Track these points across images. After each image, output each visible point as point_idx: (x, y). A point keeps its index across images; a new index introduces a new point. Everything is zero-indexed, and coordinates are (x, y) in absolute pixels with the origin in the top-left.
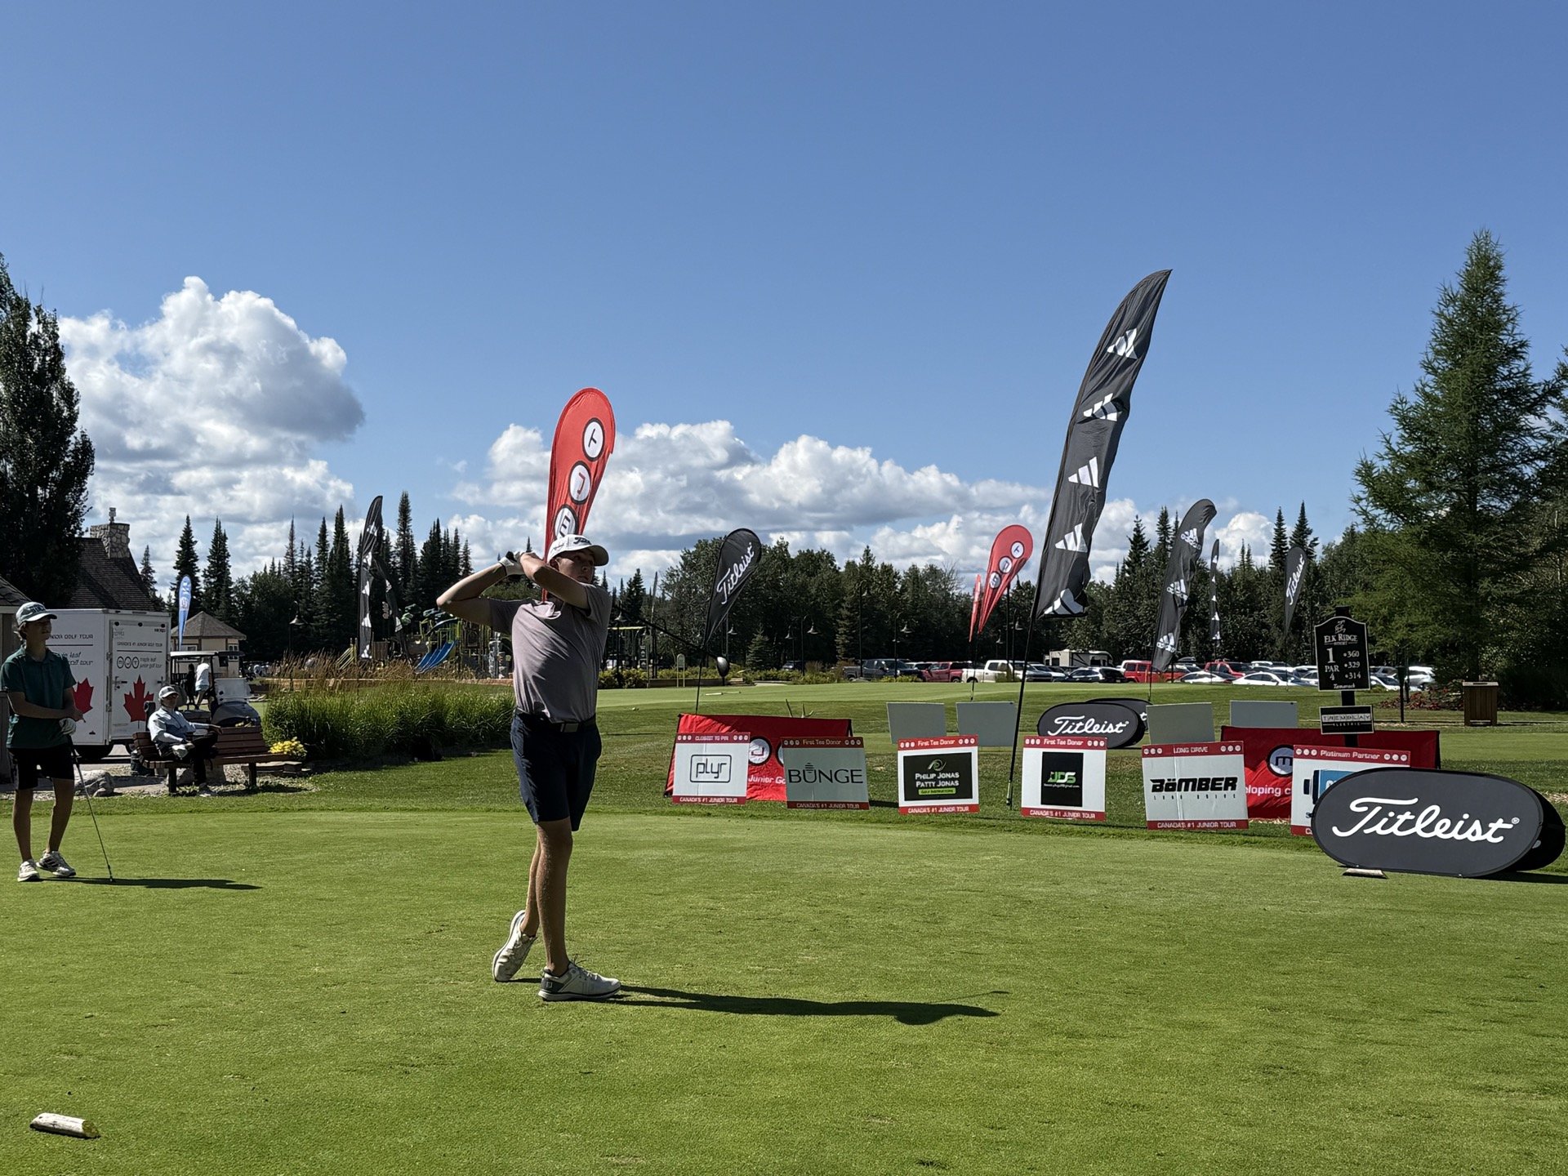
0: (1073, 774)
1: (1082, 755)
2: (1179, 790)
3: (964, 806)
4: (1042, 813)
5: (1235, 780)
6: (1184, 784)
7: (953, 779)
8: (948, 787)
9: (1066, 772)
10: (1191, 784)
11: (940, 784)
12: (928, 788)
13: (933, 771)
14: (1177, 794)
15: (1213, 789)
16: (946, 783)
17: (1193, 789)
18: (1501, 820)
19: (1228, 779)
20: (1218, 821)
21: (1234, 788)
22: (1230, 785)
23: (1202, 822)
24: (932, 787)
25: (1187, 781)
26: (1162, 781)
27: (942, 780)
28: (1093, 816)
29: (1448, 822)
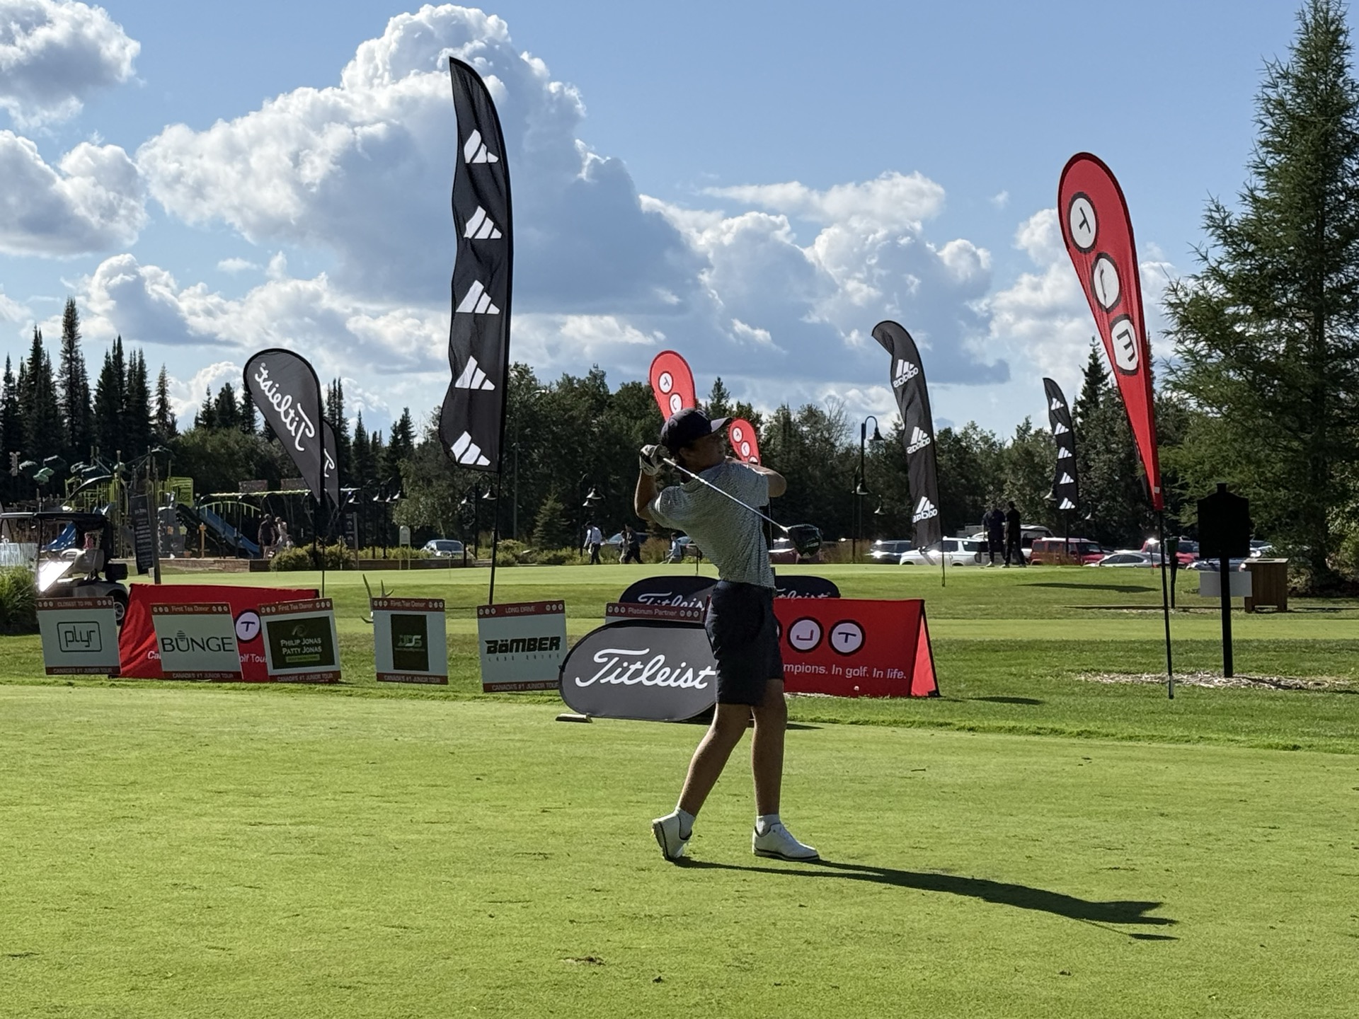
0: (419, 637)
1: (425, 616)
2: (511, 651)
3: (328, 673)
4: (394, 679)
5: (558, 639)
6: (515, 644)
7: (316, 645)
8: (311, 653)
9: (413, 635)
10: (521, 644)
11: (305, 650)
12: (294, 654)
13: (296, 637)
14: (509, 654)
15: (541, 649)
16: (312, 650)
17: (523, 650)
18: (709, 668)
19: (553, 639)
20: (545, 682)
21: (557, 648)
22: (555, 645)
24: (298, 654)
25: (518, 641)
26: (497, 642)
27: (306, 645)
28: (439, 680)
29: (668, 670)
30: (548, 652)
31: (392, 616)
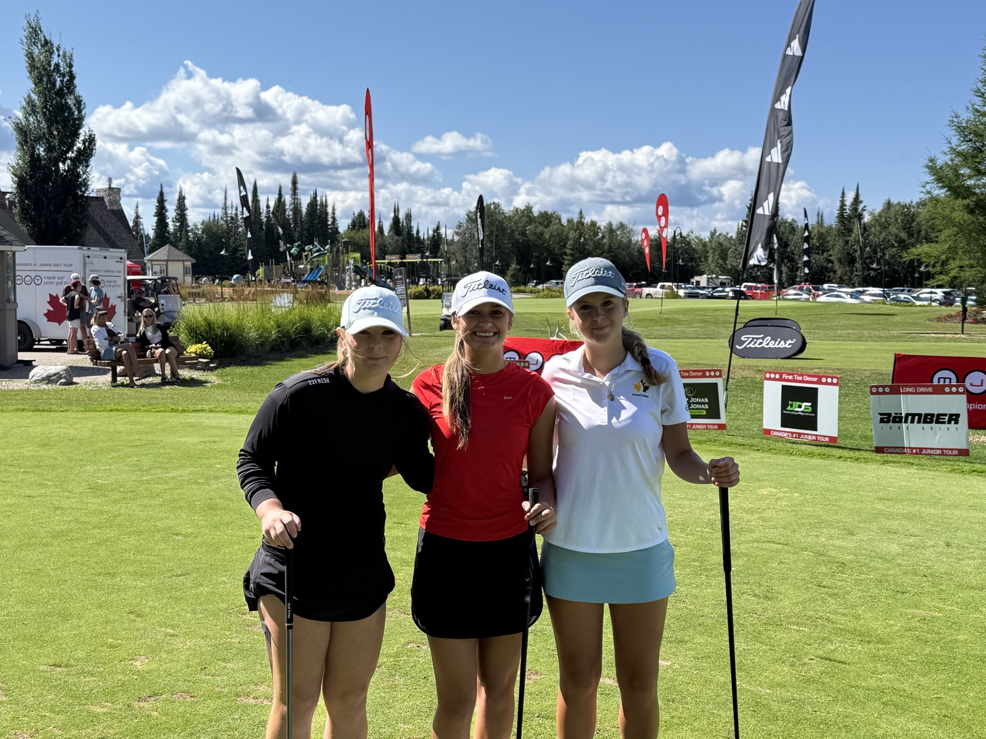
0: (810, 404)
1: (817, 389)
2: (906, 422)
3: (713, 425)
4: (781, 434)
5: (958, 416)
6: (910, 418)
7: (704, 403)
8: (699, 409)
9: (803, 402)
10: (917, 418)
15: (938, 422)
16: (698, 406)
19: (951, 415)
20: (942, 449)
21: (957, 422)
22: (954, 419)
23: (926, 449)
25: (913, 415)
26: (889, 415)
28: (827, 439)
30: (946, 425)
31: (783, 386)
